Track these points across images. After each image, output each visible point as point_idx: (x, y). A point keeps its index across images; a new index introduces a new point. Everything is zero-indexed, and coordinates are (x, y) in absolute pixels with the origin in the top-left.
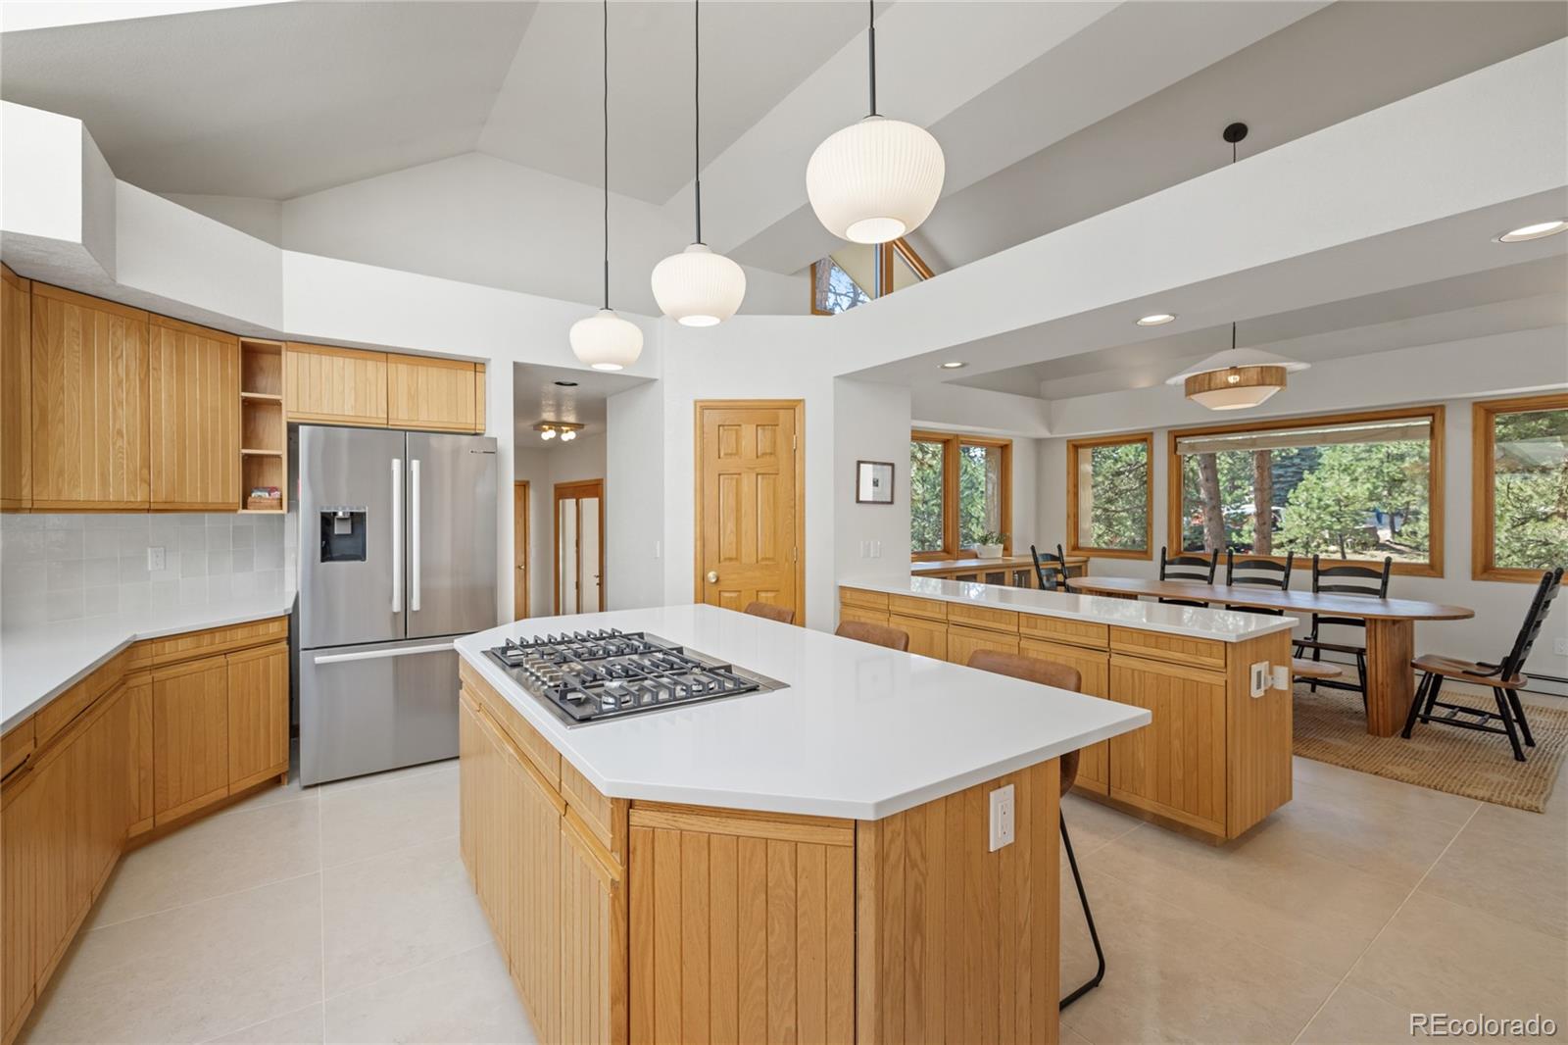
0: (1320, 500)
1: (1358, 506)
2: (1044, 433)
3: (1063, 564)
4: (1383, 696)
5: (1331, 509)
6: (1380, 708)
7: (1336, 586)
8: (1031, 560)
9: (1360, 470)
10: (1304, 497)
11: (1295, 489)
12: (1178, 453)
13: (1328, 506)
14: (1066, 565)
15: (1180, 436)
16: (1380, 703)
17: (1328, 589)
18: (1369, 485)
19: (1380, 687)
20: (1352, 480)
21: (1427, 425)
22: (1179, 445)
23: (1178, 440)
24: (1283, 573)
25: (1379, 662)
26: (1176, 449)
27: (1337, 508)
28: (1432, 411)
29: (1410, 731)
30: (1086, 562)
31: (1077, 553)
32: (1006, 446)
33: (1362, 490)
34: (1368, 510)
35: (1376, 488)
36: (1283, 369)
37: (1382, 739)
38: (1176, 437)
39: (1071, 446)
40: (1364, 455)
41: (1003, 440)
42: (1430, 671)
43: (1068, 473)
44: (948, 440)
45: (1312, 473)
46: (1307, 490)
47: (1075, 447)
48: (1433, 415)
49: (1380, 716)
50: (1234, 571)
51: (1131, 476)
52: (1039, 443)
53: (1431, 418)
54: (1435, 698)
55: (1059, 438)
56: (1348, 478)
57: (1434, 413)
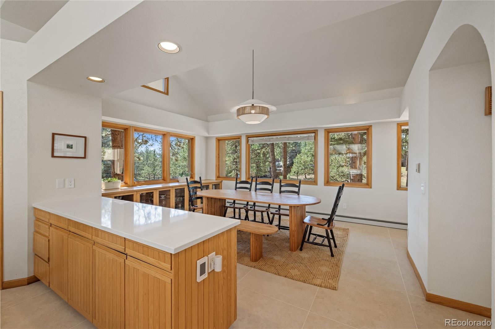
0: (300, 161)
1: (308, 163)
2: (207, 135)
3: (201, 185)
4: (294, 236)
5: (303, 164)
6: (293, 240)
7: (286, 191)
8: (186, 184)
9: (309, 154)
10: (297, 161)
11: (295, 159)
12: (249, 143)
13: (302, 163)
14: (202, 185)
15: (249, 138)
16: (293, 238)
17: (284, 192)
18: (310, 158)
19: (293, 232)
20: (307, 156)
21: (313, 136)
22: (249, 140)
23: (249, 139)
24: (271, 186)
25: (293, 222)
26: (248, 142)
27: (304, 164)
28: (315, 131)
29: (302, 248)
30: (221, 182)
31: (218, 179)
32: (193, 138)
33: (309, 159)
34: (310, 164)
35: (312, 159)
36: (268, 109)
37: (293, 252)
38: (248, 138)
39: (217, 140)
40: (310, 150)
41: (191, 136)
42: (308, 224)
43: (216, 149)
44: (165, 134)
45: (299, 154)
46: (298, 159)
47: (219, 140)
48: (315, 133)
49: (293, 244)
50: (258, 186)
51: (253, 153)
52: (207, 138)
53: (314, 134)
54: (311, 232)
55: (214, 137)
56: (306, 156)
57: (315, 132)
